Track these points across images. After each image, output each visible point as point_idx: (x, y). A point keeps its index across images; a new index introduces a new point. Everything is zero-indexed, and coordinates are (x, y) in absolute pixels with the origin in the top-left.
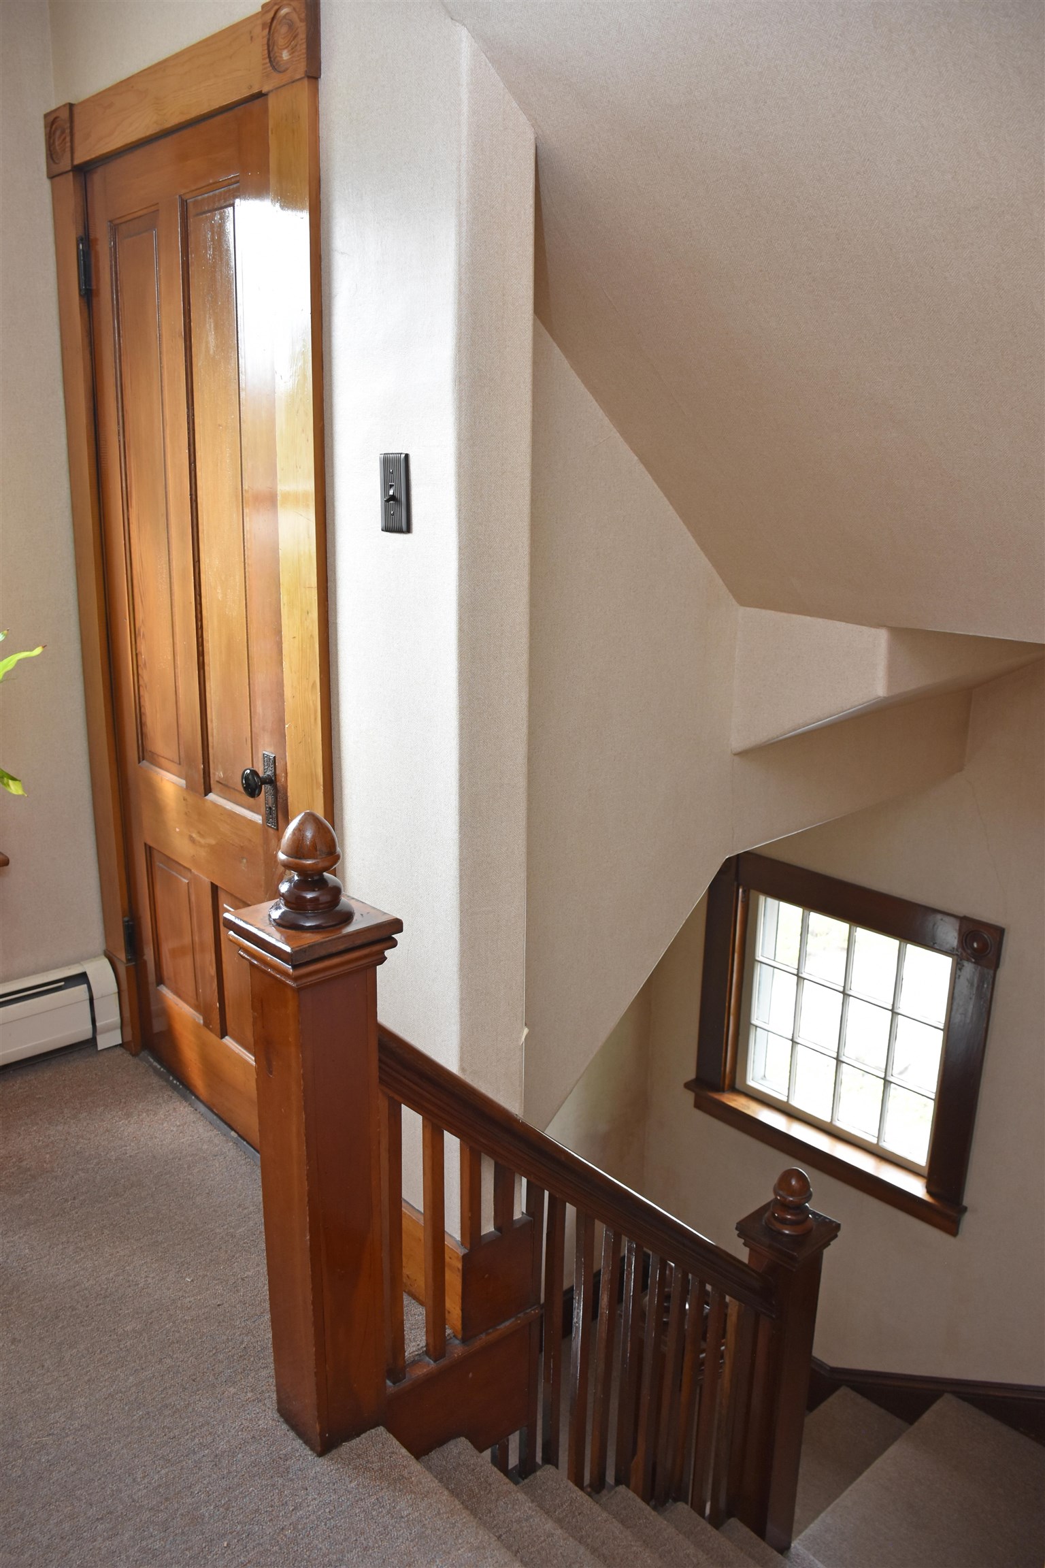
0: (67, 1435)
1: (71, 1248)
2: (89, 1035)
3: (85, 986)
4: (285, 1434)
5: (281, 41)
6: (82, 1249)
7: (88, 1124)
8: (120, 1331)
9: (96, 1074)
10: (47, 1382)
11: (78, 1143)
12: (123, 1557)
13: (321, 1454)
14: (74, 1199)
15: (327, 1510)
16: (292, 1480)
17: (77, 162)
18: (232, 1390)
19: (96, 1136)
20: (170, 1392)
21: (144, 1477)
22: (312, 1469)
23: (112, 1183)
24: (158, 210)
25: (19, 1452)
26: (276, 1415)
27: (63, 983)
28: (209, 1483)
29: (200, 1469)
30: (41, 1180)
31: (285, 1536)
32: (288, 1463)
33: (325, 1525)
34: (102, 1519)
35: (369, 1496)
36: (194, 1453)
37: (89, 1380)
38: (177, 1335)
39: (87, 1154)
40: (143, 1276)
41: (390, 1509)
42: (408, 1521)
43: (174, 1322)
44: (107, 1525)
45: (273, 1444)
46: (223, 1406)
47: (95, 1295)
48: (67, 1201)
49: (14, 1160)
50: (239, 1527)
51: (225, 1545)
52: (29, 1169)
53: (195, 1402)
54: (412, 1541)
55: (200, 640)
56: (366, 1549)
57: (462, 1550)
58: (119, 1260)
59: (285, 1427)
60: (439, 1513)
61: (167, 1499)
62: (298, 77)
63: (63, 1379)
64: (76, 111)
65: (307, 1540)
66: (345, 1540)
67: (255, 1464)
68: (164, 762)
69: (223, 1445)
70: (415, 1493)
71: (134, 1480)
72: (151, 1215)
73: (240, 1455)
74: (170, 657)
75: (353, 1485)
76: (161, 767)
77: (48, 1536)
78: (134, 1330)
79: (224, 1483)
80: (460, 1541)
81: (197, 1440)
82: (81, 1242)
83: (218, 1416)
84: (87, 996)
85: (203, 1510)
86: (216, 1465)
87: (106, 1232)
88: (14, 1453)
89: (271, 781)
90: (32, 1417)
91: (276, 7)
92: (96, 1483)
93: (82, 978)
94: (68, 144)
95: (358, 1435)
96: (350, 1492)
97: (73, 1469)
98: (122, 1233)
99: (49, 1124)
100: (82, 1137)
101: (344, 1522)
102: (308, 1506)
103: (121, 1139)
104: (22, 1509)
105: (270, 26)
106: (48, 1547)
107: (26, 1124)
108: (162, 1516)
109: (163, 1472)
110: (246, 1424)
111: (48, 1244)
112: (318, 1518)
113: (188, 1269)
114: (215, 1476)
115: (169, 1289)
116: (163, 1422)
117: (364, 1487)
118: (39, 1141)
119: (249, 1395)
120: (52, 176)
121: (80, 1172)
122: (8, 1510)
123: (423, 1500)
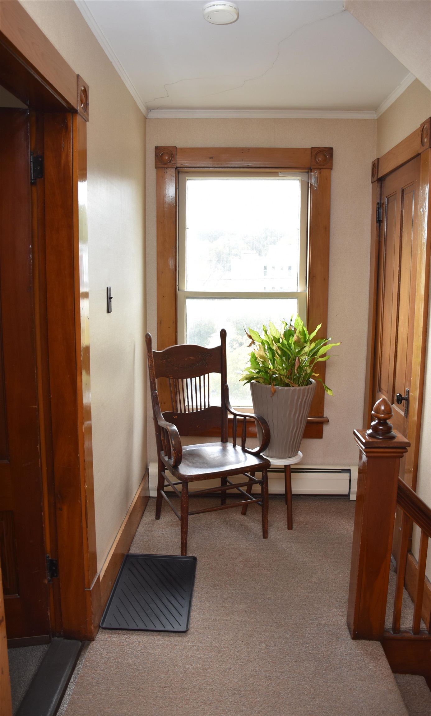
0: (279, 599)
1: (308, 553)
2: (347, 493)
3: (349, 474)
4: (345, 629)
5: (424, 136)
6: (311, 555)
7: (334, 521)
8: (310, 580)
9: (345, 507)
10: (281, 584)
11: (328, 525)
12: (277, 634)
13: (354, 638)
14: (317, 540)
15: (345, 654)
16: (339, 641)
17: (379, 177)
18: (336, 610)
19: (335, 525)
20: (316, 602)
21: (294, 619)
22: (347, 641)
23: (332, 540)
24: (396, 194)
25: (263, 597)
26: (345, 622)
27: (341, 471)
28: (313, 629)
29: (312, 625)
30: (309, 532)
31: (327, 653)
32: (341, 636)
33: (342, 657)
34: (276, 623)
35: (362, 657)
36: (313, 620)
37: (293, 589)
38: (327, 589)
39: (329, 529)
40: (327, 569)
41: (366, 664)
42: (370, 670)
43: (328, 585)
44: (277, 625)
45: (339, 629)
46: (330, 613)
47: (308, 568)
48: (314, 540)
49: (304, 524)
50: (314, 644)
51: (308, 646)
52: (307, 528)
53: (322, 608)
54: (368, 675)
55: (396, 346)
56: (351, 669)
57: (384, 687)
58: (321, 562)
59: (346, 627)
60: (383, 674)
61: (298, 627)
62: (427, 148)
63: (286, 585)
64: (380, 160)
65: (333, 657)
66: (346, 663)
67: (330, 631)
68: (384, 391)
69: (323, 622)
70: (378, 664)
71: (291, 618)
72: (339, 553)
73: (326, 627)
74: (389, 353)
75: (358, 652)
76: (383, 394)
77: (260, 619)
78: (315, 582)
79: (317, 631)
80: (385, 685)
81: (316, 617)
82: (312, 553)
83: (326, 614)
84: (349, 478)
85: (307, 635)
86: (318, 626)
87: (322, 553)
88: (262, 597)
89: (407, 400)
90: (272, 591)
91: (424, 125)
92: (280, 614)
93: (348, 471)
94: (376, 172)
95: (370, 640)
96: (356, 653)
97: (275, 608)
98: (327, 555)
99: (321, 517)
100: (330, 524)
101: (349, 659)
102: (339, 649)
103: (343, 529)
104: (257, 610)
105: (422, 131)
106: (259, 622)
107: (314, 515)
108: (294, 630)
109: (301, 620)
110: (334, 620)
111: (302, 549)
112: (341, 654)
113: (343, 572)
114: (315, 629)
115: (333, 575)
116: (309, 608)
117: (361, 654)
118: (315, 521)
119: (340, 613)
120: (372, 183)
121: (323, 534)
122: (253, 609)
123: (380, 667)
